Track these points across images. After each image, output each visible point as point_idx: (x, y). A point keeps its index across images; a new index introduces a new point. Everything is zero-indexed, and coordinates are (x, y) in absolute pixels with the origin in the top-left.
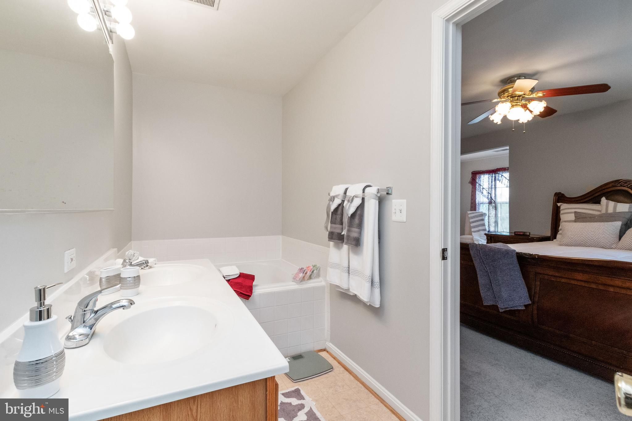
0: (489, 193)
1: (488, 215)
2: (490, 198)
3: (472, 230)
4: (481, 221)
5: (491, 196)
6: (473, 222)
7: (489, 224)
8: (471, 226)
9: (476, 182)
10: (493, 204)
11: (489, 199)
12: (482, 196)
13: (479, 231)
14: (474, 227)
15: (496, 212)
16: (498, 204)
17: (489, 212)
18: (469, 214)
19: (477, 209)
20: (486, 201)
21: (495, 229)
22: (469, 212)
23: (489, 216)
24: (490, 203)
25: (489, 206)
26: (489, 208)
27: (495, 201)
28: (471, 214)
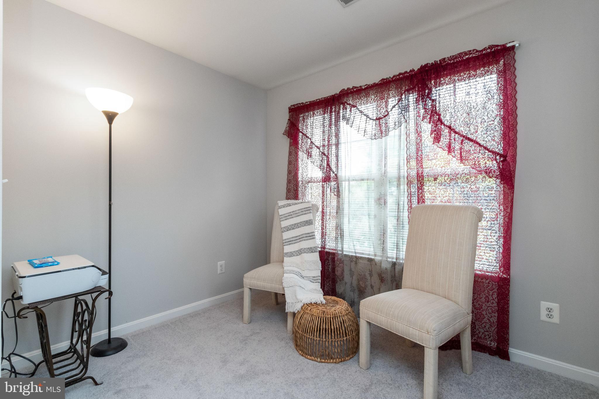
0: (324, 154)
1: (320, 210)
2: (325, 165)
3: (285, 251)
4: (305, 225)
5: (328, 161)
6: (288, 229)
7: (322, 233)
8: (284, 238)
9: (298, 130)
10: (333, 183)
11: (324, 168)
12: (309, 162)
13: (300, 252)
14: (290, 242)
15: (338, 202)
16: (344, 183)
17: (323, 203)
18: (280, 207)
19: (300, 195)
20: (319, 174)
21: (337, 244)
22: (281, 203)
23: (323, 212)
24: (327, 179)
25: (323, 187)
26: (323, 192)
27: (336, 175)
28: (284, 206)
